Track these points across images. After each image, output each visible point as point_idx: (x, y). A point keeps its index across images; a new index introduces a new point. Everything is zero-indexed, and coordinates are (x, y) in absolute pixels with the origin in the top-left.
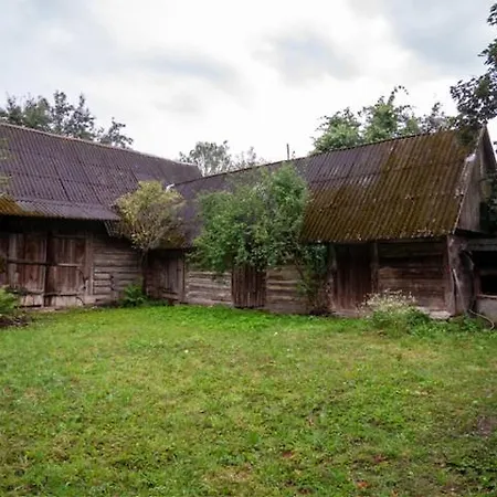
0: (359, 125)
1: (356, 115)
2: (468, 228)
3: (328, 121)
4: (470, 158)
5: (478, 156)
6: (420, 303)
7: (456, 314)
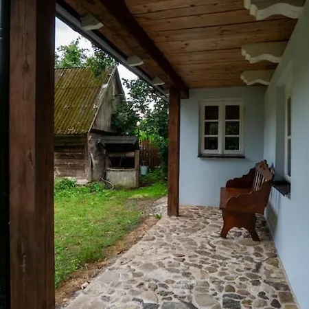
0: (58, 57)
2: (102, 129)
4: (105, 86)
5: (110, 85)
6: (71, 174)
7: (92, 181)
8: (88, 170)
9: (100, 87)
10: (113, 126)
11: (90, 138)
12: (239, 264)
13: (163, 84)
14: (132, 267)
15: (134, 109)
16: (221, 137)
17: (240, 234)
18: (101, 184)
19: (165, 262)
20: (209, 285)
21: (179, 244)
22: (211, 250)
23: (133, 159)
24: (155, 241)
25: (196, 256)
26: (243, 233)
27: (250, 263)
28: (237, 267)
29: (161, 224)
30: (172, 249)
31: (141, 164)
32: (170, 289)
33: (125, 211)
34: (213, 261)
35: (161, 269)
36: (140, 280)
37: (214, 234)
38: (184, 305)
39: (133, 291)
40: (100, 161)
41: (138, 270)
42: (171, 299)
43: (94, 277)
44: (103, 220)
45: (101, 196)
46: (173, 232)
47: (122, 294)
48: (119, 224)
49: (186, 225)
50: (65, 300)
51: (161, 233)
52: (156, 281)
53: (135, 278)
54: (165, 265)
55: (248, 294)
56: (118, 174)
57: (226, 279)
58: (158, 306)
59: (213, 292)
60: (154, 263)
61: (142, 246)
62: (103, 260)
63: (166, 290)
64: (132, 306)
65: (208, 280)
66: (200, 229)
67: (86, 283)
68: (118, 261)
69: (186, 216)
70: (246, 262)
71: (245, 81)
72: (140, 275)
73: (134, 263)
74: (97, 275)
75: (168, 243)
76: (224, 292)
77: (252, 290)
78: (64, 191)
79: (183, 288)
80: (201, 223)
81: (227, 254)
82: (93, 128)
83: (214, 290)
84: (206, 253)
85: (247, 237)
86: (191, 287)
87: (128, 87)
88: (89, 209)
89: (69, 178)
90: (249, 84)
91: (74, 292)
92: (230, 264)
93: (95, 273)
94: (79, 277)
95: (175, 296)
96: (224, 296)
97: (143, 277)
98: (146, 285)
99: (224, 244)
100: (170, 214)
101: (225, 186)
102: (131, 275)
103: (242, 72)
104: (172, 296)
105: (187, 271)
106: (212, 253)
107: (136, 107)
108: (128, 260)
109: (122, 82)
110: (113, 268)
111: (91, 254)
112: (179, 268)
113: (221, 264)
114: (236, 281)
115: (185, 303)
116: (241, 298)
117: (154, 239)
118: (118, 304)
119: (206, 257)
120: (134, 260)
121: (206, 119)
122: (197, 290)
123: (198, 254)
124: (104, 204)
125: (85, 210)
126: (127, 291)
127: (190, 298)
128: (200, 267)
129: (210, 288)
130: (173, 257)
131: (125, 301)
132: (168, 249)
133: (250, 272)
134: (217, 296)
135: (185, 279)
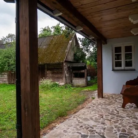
0: (51, 31)
1: (51, 28)
2: (70, 60)
3: (43, 30)
4: (71, 42)
5: (73, 41)
6: (57, 81)
7: (66, 83)
8: (64, 79)
9: (68, 42)
10: (74, 59)
11: (64, 64)
12: (130, 120)
13: (94, 38)
14: (79, 119)
15: (84, 51)
16: (123, 61)
17: (132, 106)
18: (70, 85)
19: (94, 118)
20: (113, 128)
21: (101, 110)
22: (117, 113)
23: (84, 73)
24: (91, 109)
25: (109, 115)
26: (133, 106)
27: (135, 120)
28: (129, 121)
29: (94, 101)
30: (98, 112)
31: (87, 76)
32: (94, 129)
33: (79, 96)
34: (117, 118)
35: (91, 120)
36: (81, 125)
37: (119, 106)
38: (100, 136)
39: (78, 129)
40: (69, 75)
41: (81, 121)
42: (94, 133)
43: (62, 122)
44: (69, 99)
45: (69, 90)
46: (100, 105)
47: (72, 130)
48: (76, 101)
49: (106, 102)
50: (48, 131)
51: (94, 105)
52: (88, 125)
53: (79, 124)
54: (94, 119)
55: (132, 133)
56: (77, 80)
57: (122, 126)
58: (88, 136)
59: (115, 132)
60: (88, 118)
61: (84, 111)
62: (67, 116)
63: (92, 129)
64: (76, 135)
65: (113, 126)
66: (112, 104)
67: (58, 125)
68: (73, 116)
69: (107, 98)
70: (134, 119)
71: (133, 33)
72: (81, 123)
73: (79, 118)
74: (63, 122)
75: (97, 109)
76: (120, 132)
77: (135, 132)
78: (54, 88)
79: (100, 129)
80: (113, 101)
81: (124, 115)
82: (66, 60)
83: (116, 131)
84: (114, 115)
85: (135, 108)
86: (104, 129)
87: (81, 41)
88: (64, 95)
89: (56, 82)
90: (135, 34)
91: (53, 128)
92: (125, 120)
93: (62, 121)
94: (55, 122)
95: (96, 132)
96: (120, 134)
97: (83, 123)
98: (84, 127)
99: (123, 110)
100: (99, 97)
101: (125, 84)
102: (77, 122)
103: (131, 29)
104: (95, 132)
105: (103, 122)
106: (117, 115)
107: (84, 50)
108: (77, 116)
109: (78, 39)
110: (70, 119)
111: (62, 113)
112: (100, 121)
113: (120, 120)
114: (127, 127)
115: (101, 135)
116: (128, 135)
117: (90, 108)
118: (70, 134)
119: (113, 116)
120: (80, 116)
121: (115, 53)
122: (107, 130)
123: (110, 115)
124: (70, 93)
125: (62, 96)
126: (75, 129)
127: (103, 133)
128: (110, 121)
129: (113, 130)
130: (97, 115)
131: (73, 133)
132: (96, 112)
133: (135, 124)
134: (117, 134)
135: (102, 125)
